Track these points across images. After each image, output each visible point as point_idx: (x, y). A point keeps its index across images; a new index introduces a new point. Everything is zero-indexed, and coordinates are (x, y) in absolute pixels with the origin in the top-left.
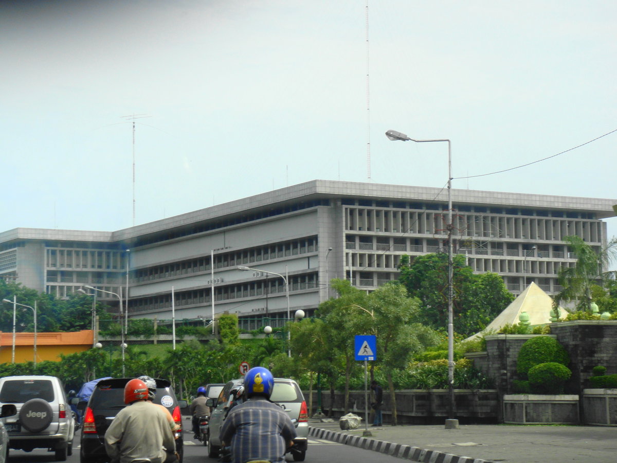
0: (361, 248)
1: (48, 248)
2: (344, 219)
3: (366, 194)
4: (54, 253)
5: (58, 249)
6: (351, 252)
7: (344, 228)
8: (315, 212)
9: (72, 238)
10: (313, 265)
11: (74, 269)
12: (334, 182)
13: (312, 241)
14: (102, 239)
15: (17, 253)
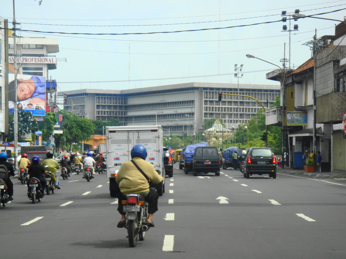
0: (210, 104)
1: (97, 96)
2: (204, 95)
3: (211, 87)
4: (99, 98)
5: (100, 96)
6: (205, 106)
7: (204, 98)
8: (194, 92)
9: (106, 93)
10: (193, 110)
11: (106, 104)
12: (200, 83)
13: (193, 102)
14: (117, 93)
15: (85, 98)
